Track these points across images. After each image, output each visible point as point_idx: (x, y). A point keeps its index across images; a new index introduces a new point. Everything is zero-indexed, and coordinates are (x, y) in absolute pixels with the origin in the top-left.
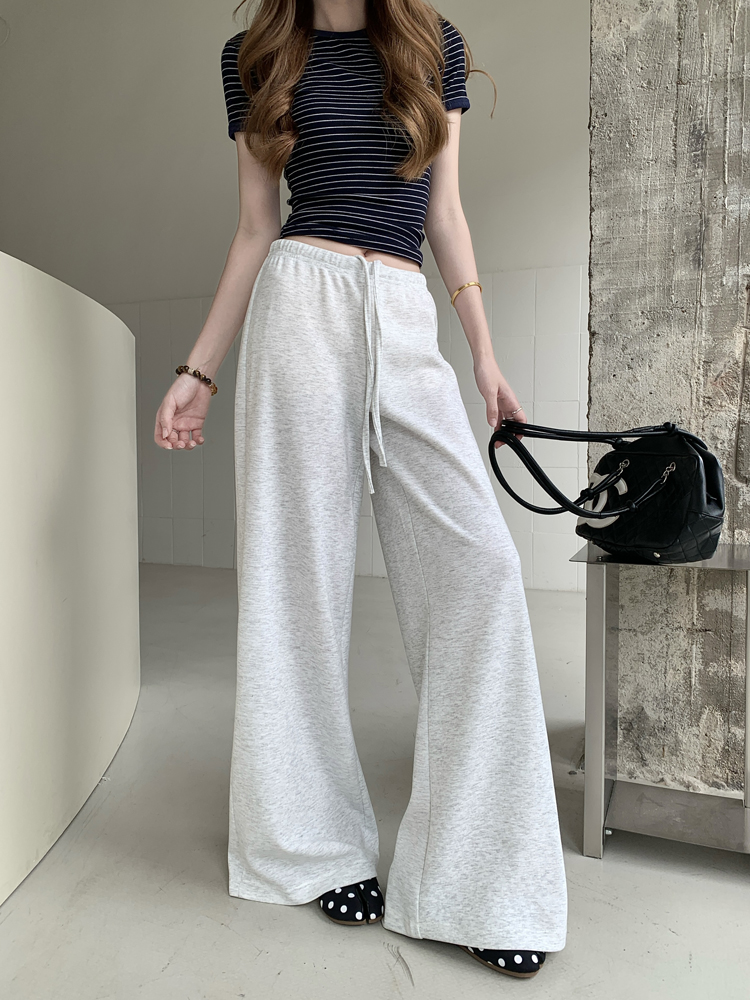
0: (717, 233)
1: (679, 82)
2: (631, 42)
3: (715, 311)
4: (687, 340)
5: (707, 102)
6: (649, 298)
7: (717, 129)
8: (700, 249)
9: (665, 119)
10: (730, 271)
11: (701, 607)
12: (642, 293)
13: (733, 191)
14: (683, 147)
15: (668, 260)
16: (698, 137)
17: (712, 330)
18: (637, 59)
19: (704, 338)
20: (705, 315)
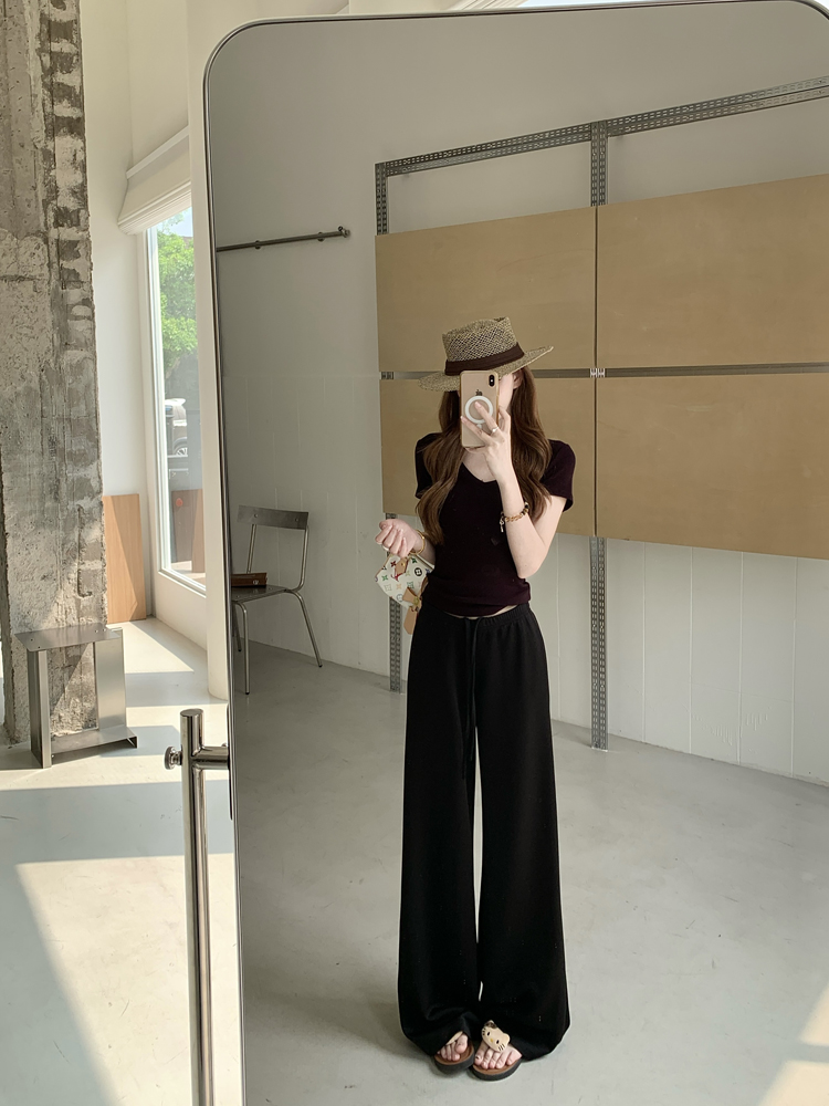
0: (64, 486)
1: (42, 417)
2: (17, 394)
3: (65, 521)
4: (53, 535)
5: (56, 428)
6: (34, 515)
7: (61, 440)
8: (56, 493)
9: (36, 432)
10: (71, 503)
11: (67, 656)
12: (31, 513)
13: (70, 467)
14: (46, 446)
15: (42, 498)
16: (53, 442)
17: (64, 529)
18: (22, 402)
19: (61, 533)
20: (61, 523)
